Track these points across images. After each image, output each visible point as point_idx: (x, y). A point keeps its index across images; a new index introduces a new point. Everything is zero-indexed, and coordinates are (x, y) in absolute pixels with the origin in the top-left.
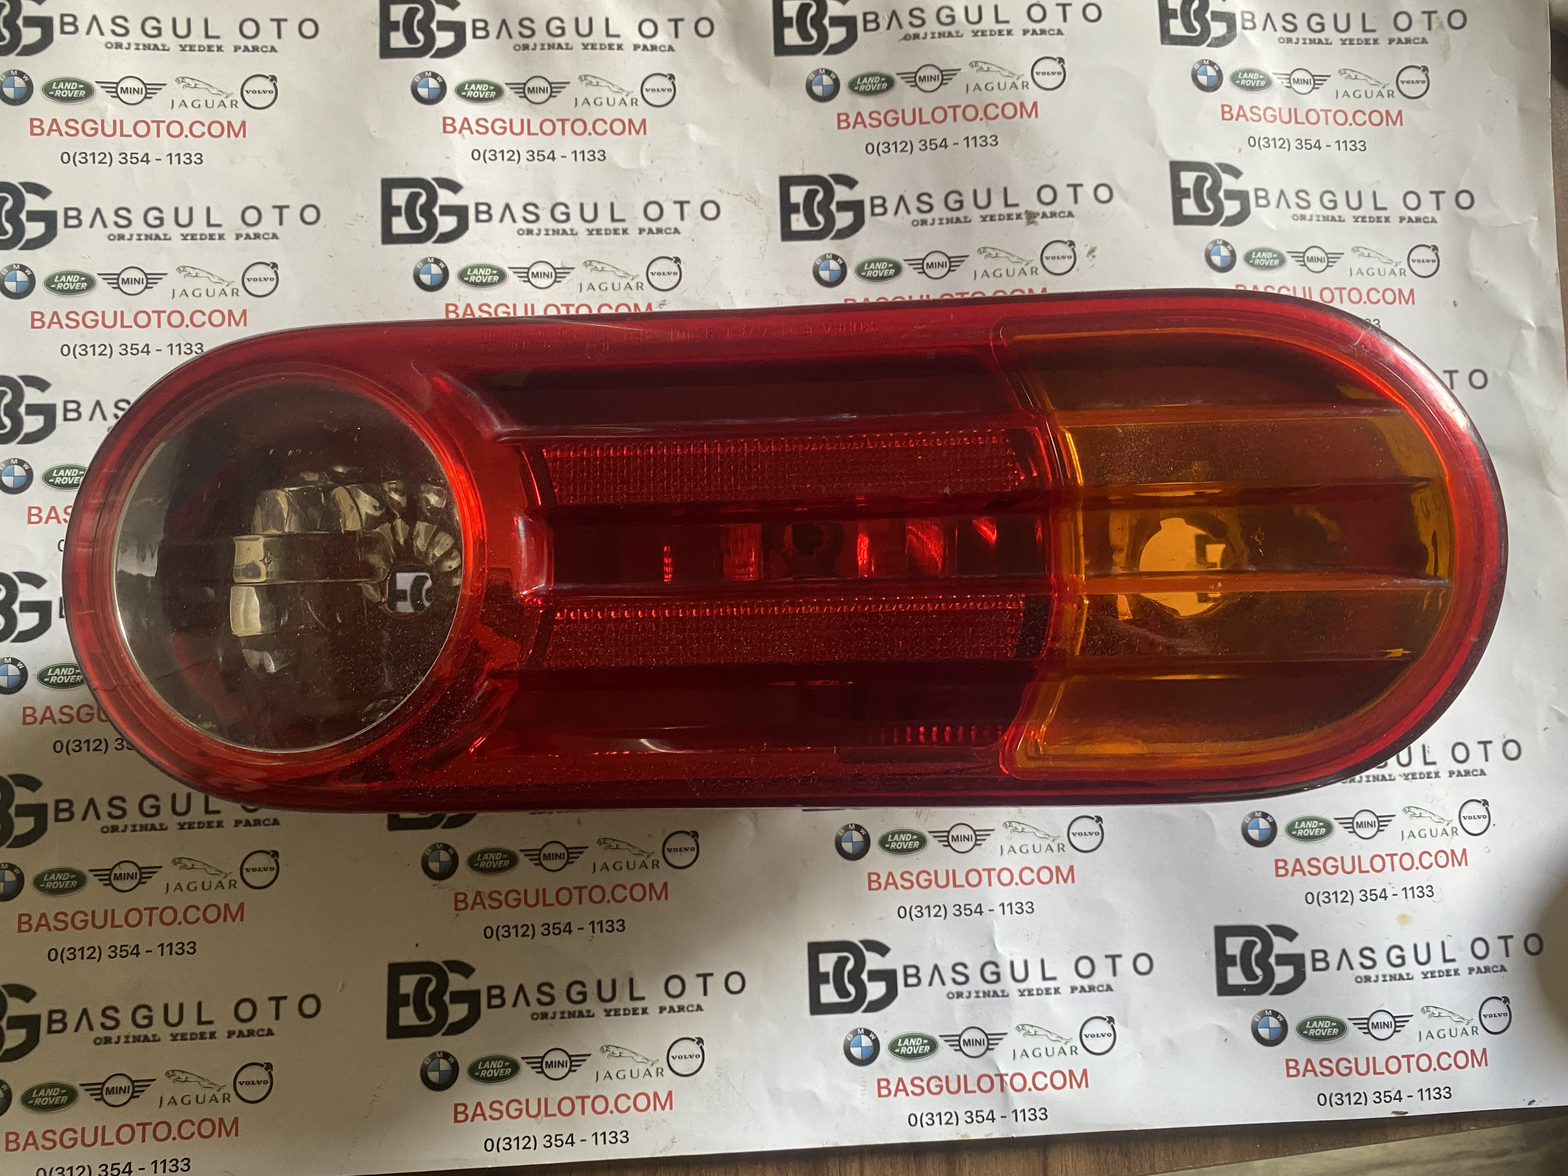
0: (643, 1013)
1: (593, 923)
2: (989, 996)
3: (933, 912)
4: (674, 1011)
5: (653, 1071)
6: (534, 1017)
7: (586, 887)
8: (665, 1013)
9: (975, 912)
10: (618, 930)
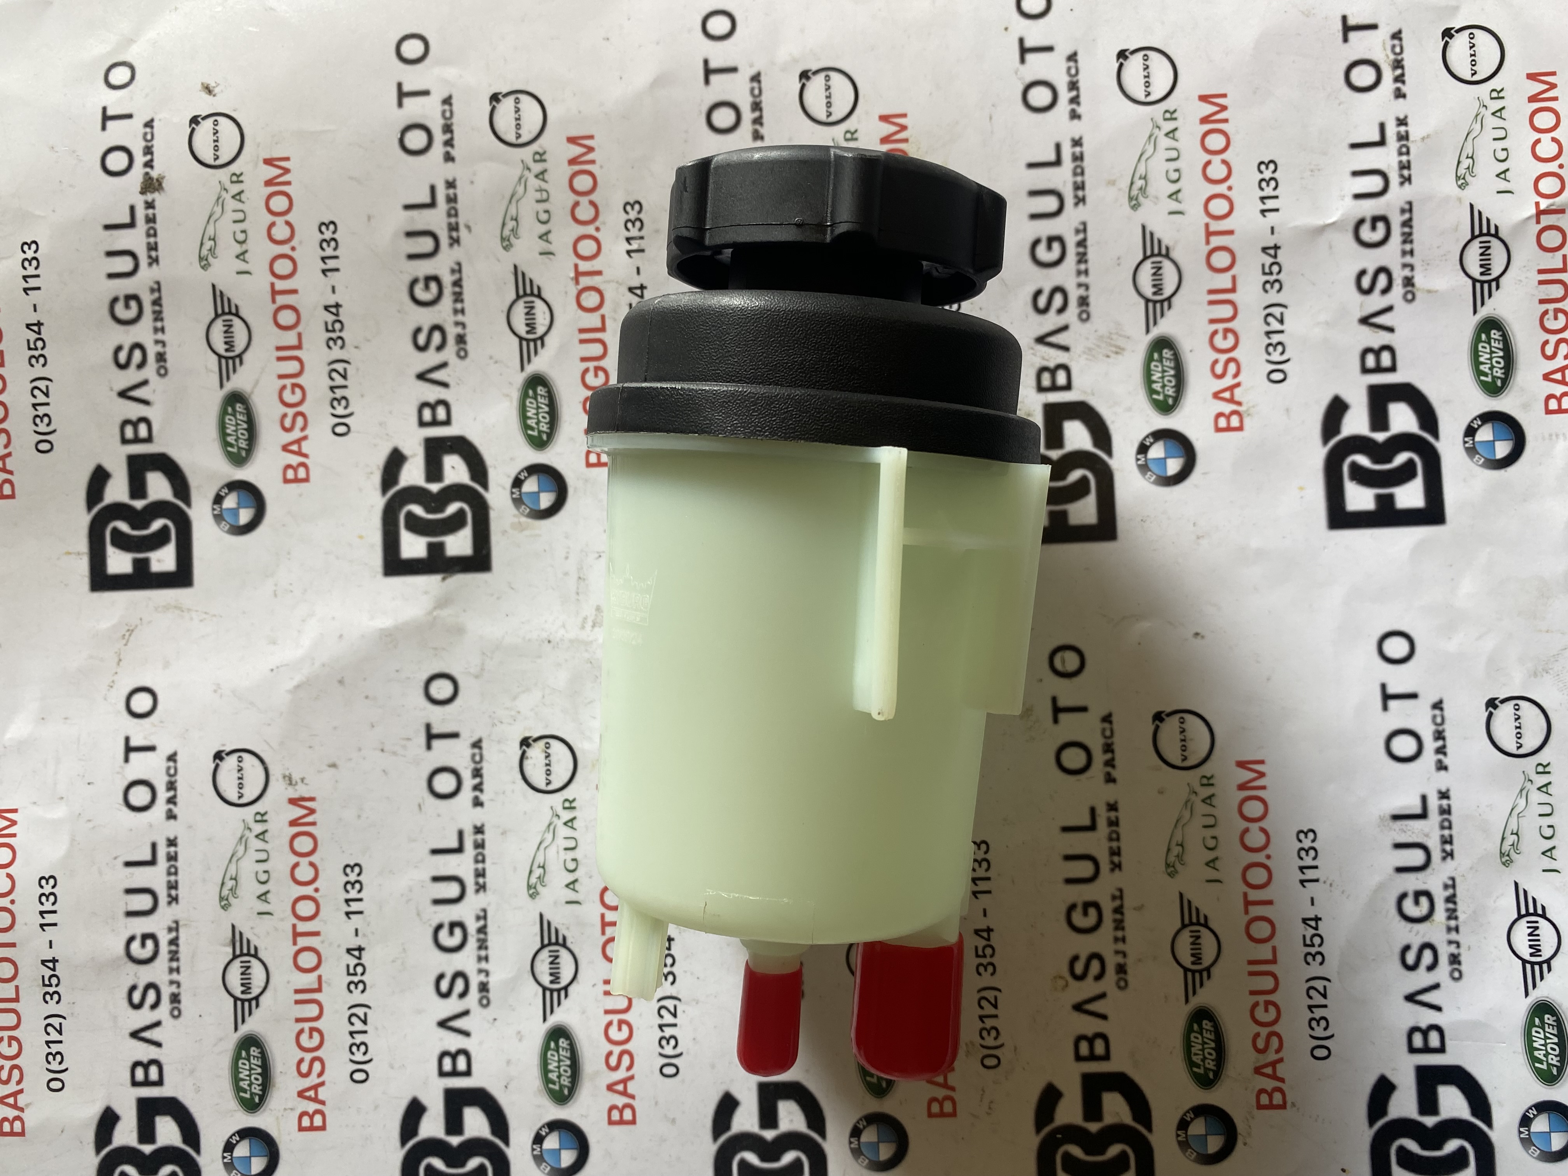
0: (1448, 798)
1: (1302, 882)
2: (1410, 234)
3: (1276, 325)
4: (1444, 746)
5: (1544, 780)
6: (1457, 976)
7: (1245, 895)
8: (1447, 761)
9: (1275, 256)
10: (1313, 841)
